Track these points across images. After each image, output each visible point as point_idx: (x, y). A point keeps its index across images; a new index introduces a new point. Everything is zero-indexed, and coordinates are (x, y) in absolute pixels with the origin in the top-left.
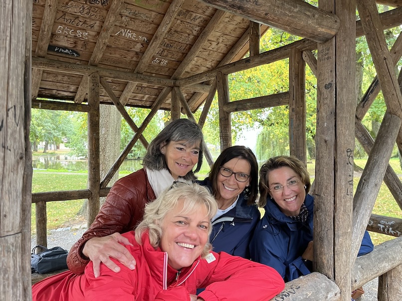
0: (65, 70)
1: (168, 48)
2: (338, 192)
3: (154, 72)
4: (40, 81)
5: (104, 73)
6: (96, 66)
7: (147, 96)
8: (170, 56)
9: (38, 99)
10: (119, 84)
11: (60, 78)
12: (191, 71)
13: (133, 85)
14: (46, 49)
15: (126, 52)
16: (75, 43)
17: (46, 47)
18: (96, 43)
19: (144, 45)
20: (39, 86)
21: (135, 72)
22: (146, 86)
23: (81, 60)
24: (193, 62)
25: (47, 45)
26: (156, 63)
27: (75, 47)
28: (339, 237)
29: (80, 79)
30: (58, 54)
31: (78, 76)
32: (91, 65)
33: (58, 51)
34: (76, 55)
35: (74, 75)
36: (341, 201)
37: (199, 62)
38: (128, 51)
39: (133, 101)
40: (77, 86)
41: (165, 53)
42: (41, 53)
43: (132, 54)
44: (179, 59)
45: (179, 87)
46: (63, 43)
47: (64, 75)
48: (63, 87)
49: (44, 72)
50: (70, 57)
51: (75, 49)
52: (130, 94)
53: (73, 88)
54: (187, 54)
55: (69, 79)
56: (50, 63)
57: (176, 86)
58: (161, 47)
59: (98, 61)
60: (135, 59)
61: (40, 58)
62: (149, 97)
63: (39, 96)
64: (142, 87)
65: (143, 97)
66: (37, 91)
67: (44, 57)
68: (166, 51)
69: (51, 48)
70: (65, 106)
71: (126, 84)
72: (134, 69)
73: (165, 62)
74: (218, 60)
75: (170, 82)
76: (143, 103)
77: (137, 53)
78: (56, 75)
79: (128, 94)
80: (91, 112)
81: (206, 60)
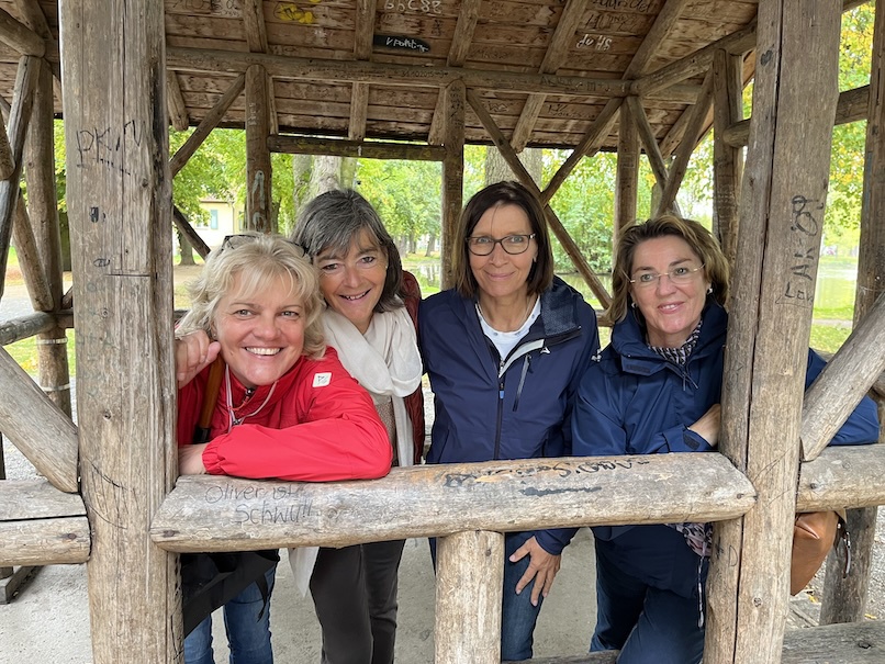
0: (403, 81)
1: (611, 9)
2: (766, 289)
3: (583, 67)
4: (366, 106)
5: (474, 79)
6: (459, 66)
7: (572, 122)
8: (616, 26)
9: (365, 140)
10: (511, 100)
11: (400, 97)
12: (673, 55)
13: (538, 99)
14: (370, 44)
15: (519, 29)
16: (420, 24)
17: (369, 39)
18: (456, 19)
19: (555, 9)
20: (365, 116)
21: (540, 72)
22: (567, 100)
23: (433, 58)
24: (676, 34)
25: (371, 35)
26: (585, 48)
27: (420, 32)
28: (760, 385)
29: (435, 96)
30: (393, 52)
31: (430, 91)
32: (452, 66)
33: (391, 45)
34: (423, 49)
35: (424, 90)
36: (771, 310)
37: (691, 30)
38: (523, 27)
39: (543, 135)
40: (431, 111)
41: (605, 22)
42: (362, 53)
43: (532, 33)
44: (638, 30)
45: (637, 95)
46: (399, 26)
47: (406, 92)
48: (408, 116)
49: (371, 88)
50: (414, 53)
51: (420, 37)
52: (533, 120)
53: (424, 115)
54: (657, 16)
55: (415, 97)
56: (377, 69)
57: (632, 95)
58: (593, 8)
59: (463, 57)
60: (538, 43)
61: (361, 63)
62: (576, 125)
63: (368, 134)
64: (559, 104)
65: (565, 125)
66: (363, 127)
67: (367, 60)
68: (606, 15)
69: (379, 40)
70: (401, 150)
71: (525, 99)
72: (538, 64)
73: (605, 42)
74: (742, 20)
75: (620, 87)
76: (565, 140)
77: (541, 30)
78: (393, 92)
79: (530, 121)
80: (448, 160)
81: (709, 25)
